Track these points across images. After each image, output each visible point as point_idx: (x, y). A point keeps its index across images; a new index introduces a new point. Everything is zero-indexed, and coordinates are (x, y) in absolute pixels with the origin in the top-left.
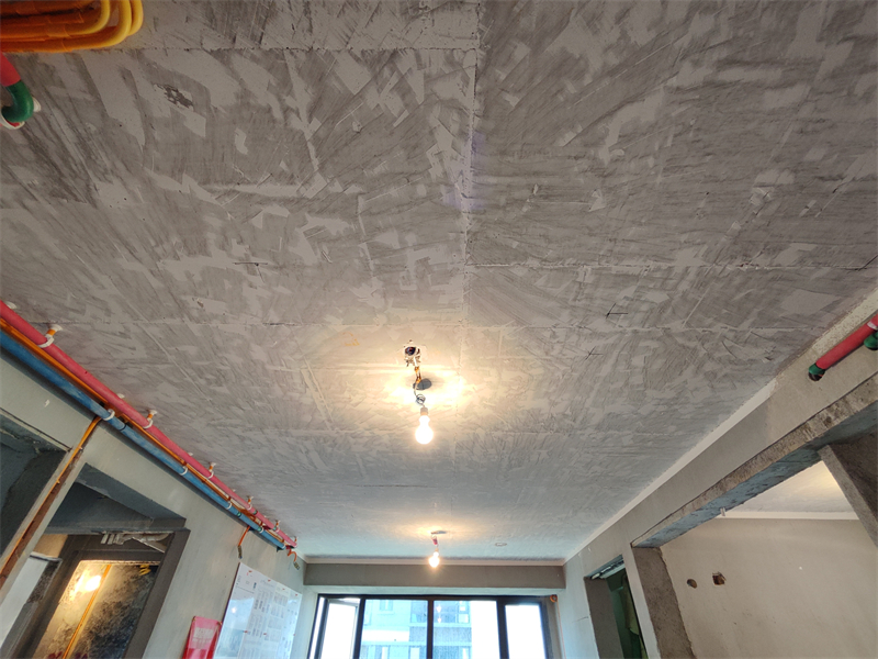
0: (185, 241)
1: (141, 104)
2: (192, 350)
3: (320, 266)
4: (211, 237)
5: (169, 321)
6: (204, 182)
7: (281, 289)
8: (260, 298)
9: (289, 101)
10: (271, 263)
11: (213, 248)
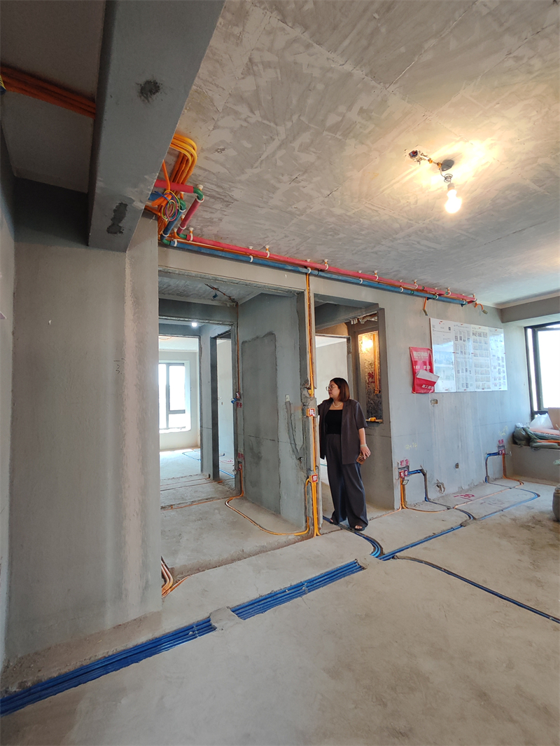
0: (268, 190)
7: (315, 179)
8: (312, 189)
10: (300, 173)
11: (277, 185)
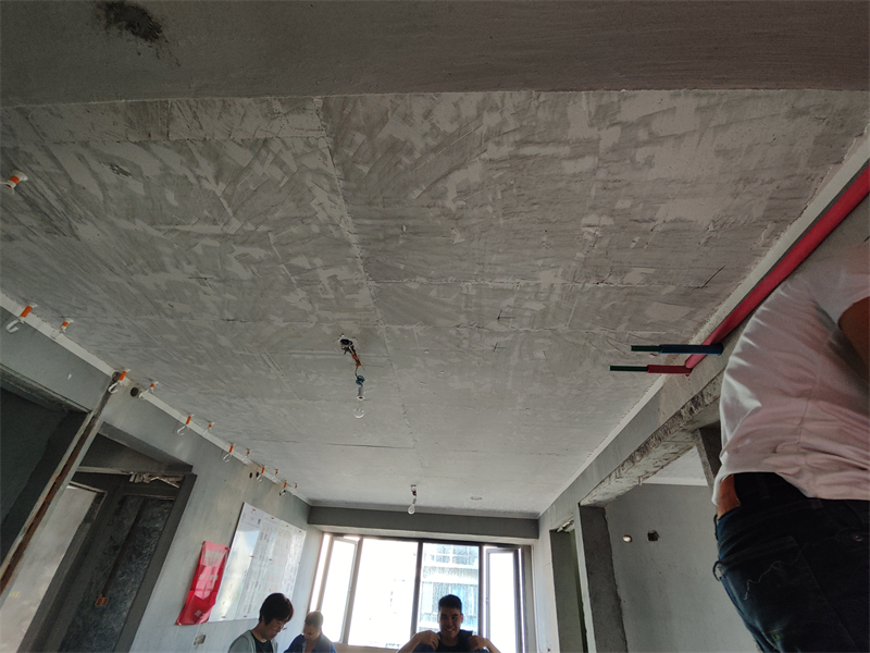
0: (148, 262)
1: (95, 175)
2: (173, 338)
3: (253, 280)
4: (167, 260)
5: (151, 317)
6: (153, 224)
7: (227, 296)
8: (214, 302)
9: (198, 172)
10: (215, 278)
11: (170, 268)
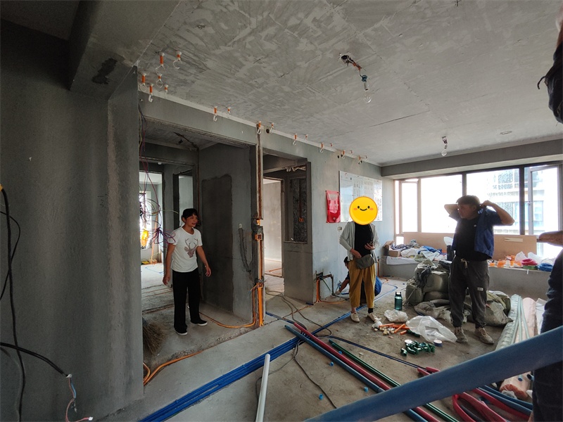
0: (236, 65)
6: (226, 45)
8: (271, 70)
10: (263, 57)
11: (244, 63)
